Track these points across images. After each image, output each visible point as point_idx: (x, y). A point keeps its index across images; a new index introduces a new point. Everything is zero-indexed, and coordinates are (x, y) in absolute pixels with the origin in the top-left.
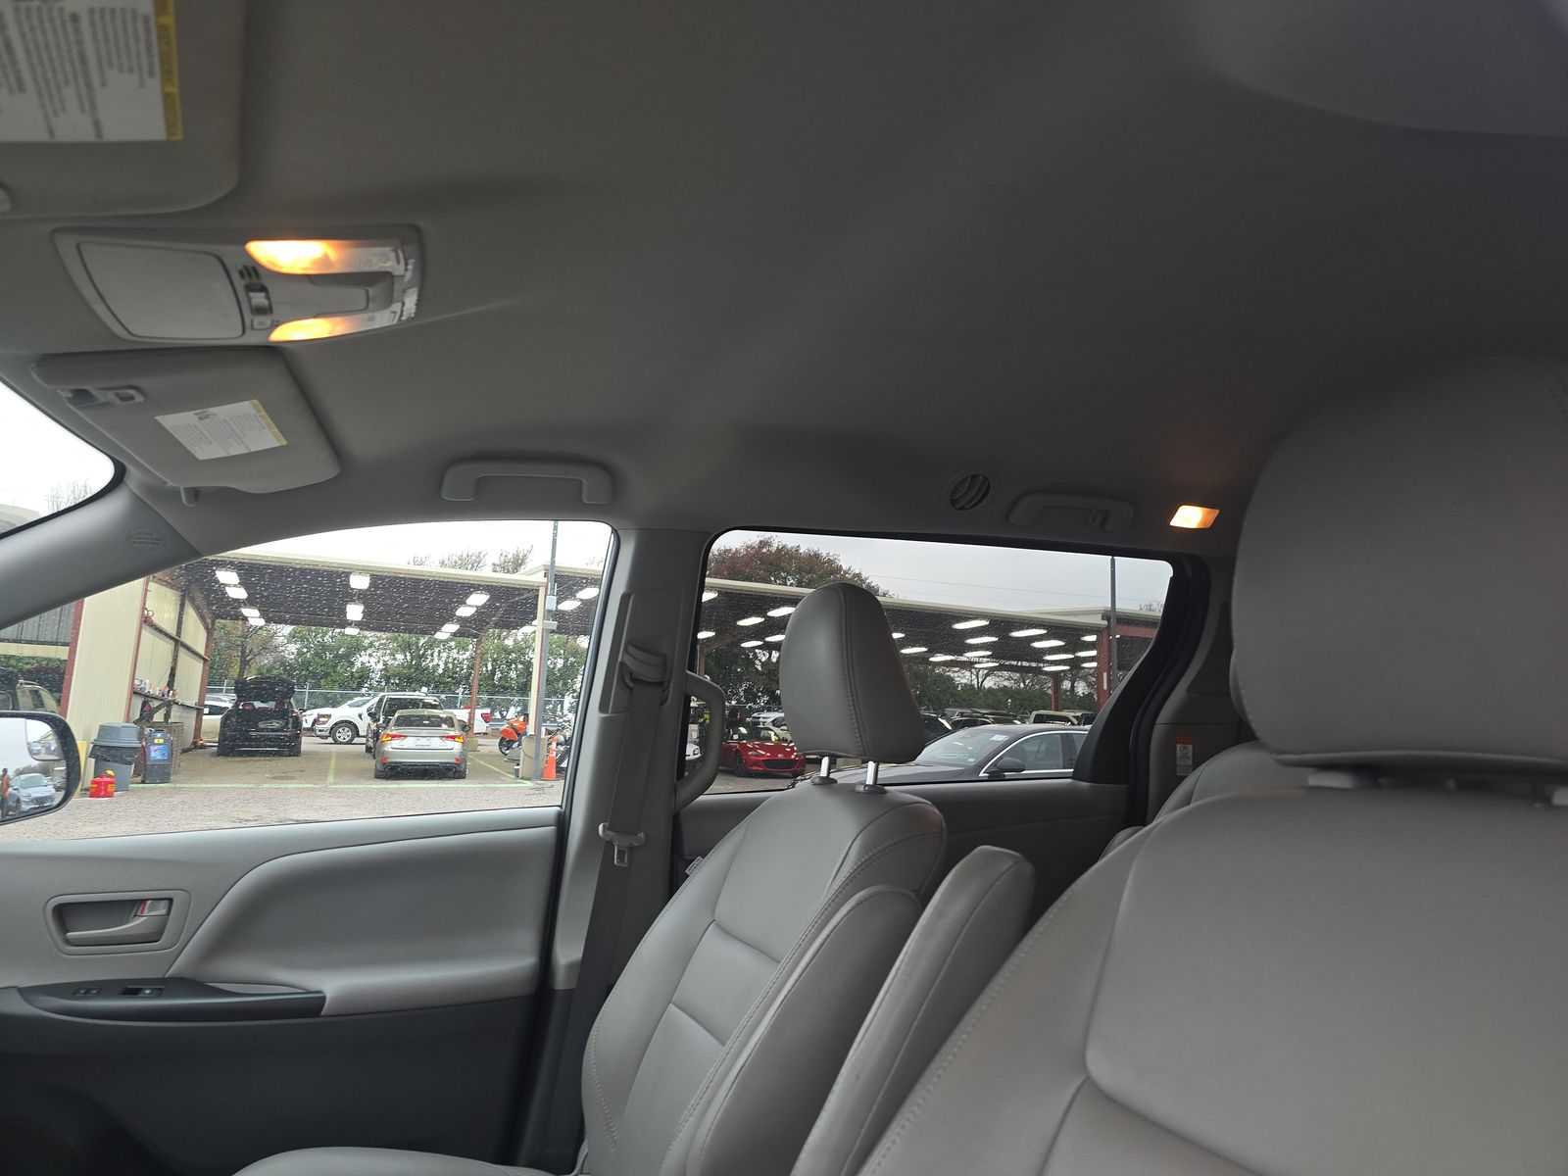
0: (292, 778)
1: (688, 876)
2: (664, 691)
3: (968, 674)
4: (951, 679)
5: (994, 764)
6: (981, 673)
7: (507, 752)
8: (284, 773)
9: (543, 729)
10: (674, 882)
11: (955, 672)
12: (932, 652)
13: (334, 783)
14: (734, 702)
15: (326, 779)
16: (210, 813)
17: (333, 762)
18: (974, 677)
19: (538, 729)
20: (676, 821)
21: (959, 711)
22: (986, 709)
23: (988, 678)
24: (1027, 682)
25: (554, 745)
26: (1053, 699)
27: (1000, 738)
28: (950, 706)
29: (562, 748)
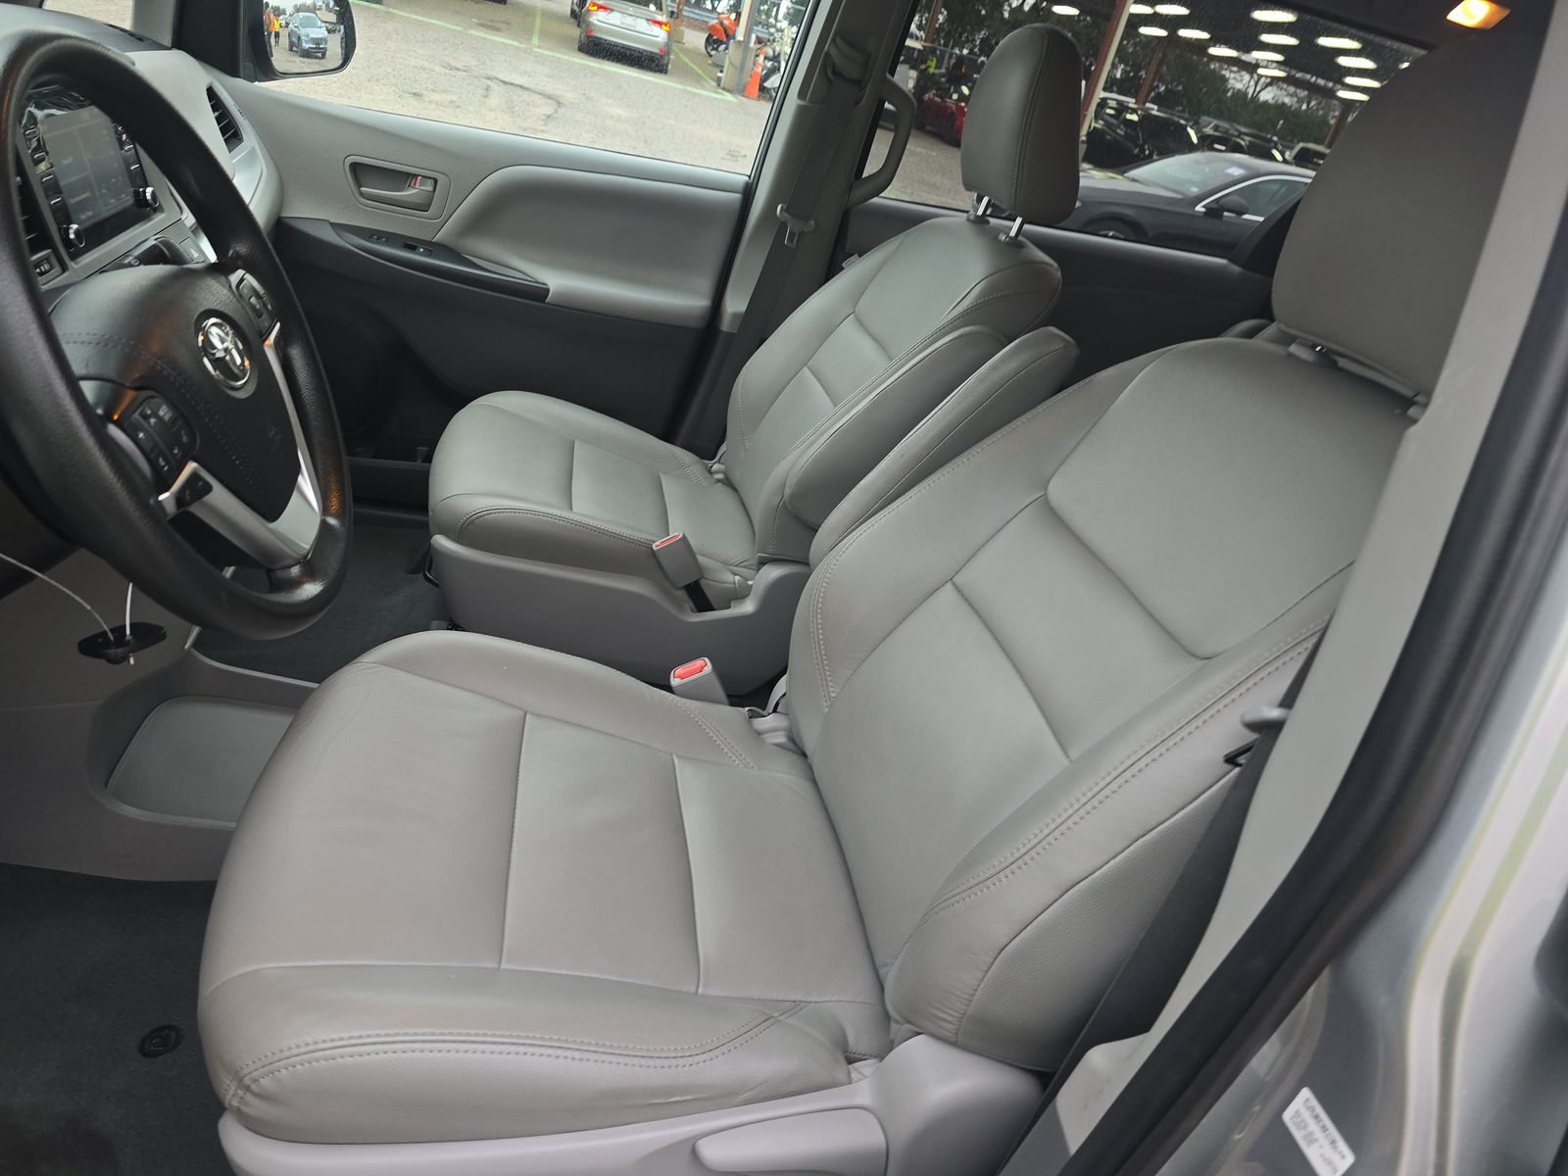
0: (498, 30)
1: (843, 269)
2: (860, 91)
3: (1247, 77)
4: (1224, 80)
5: (1217, 200)
6: (1263, 79)
7: (713, 53)
8: (492, 21)
9: (753, 37)
10: (831, 270)
11: (1231, 71)
12: (1215, 41)
13: (539, 47)
14: (965, 52)
15: (530, 39)
16: (421, 51)
17: (538, 20)
18: (1252, 83)
19: (748, 35)
20: (845, 217)
21: (1215, 122)
22: (1246, 125)
23: (1269, 88)
24: (1313, 103)
25: (761, 58)
26: (1332, 131)
27: (1236, 172)
28: (1209, 115)
29: (769, 64)
